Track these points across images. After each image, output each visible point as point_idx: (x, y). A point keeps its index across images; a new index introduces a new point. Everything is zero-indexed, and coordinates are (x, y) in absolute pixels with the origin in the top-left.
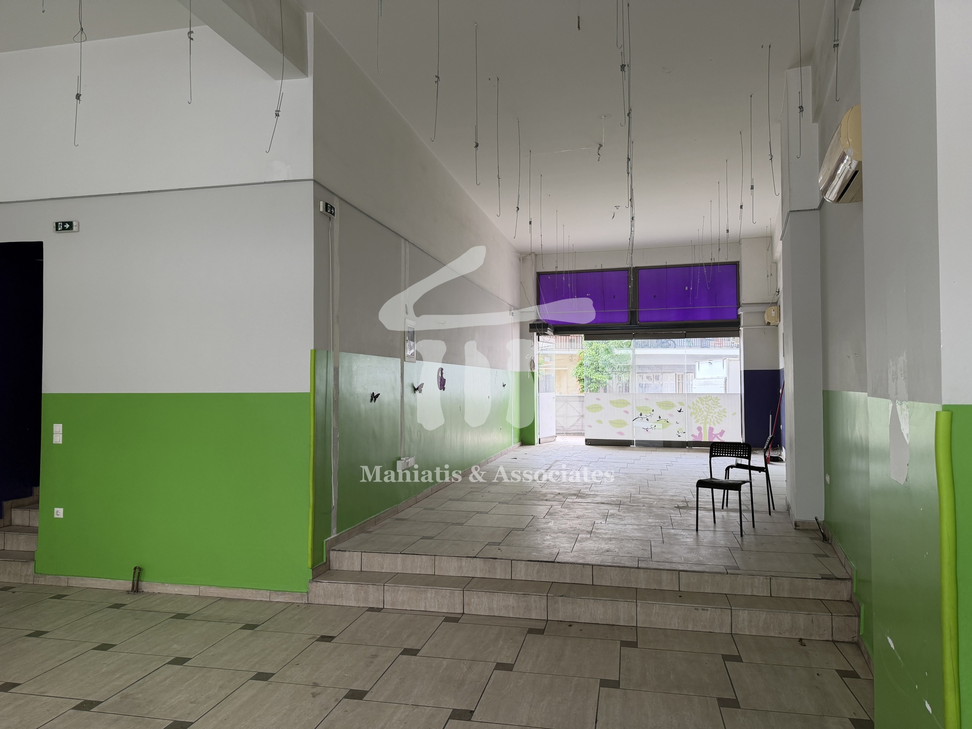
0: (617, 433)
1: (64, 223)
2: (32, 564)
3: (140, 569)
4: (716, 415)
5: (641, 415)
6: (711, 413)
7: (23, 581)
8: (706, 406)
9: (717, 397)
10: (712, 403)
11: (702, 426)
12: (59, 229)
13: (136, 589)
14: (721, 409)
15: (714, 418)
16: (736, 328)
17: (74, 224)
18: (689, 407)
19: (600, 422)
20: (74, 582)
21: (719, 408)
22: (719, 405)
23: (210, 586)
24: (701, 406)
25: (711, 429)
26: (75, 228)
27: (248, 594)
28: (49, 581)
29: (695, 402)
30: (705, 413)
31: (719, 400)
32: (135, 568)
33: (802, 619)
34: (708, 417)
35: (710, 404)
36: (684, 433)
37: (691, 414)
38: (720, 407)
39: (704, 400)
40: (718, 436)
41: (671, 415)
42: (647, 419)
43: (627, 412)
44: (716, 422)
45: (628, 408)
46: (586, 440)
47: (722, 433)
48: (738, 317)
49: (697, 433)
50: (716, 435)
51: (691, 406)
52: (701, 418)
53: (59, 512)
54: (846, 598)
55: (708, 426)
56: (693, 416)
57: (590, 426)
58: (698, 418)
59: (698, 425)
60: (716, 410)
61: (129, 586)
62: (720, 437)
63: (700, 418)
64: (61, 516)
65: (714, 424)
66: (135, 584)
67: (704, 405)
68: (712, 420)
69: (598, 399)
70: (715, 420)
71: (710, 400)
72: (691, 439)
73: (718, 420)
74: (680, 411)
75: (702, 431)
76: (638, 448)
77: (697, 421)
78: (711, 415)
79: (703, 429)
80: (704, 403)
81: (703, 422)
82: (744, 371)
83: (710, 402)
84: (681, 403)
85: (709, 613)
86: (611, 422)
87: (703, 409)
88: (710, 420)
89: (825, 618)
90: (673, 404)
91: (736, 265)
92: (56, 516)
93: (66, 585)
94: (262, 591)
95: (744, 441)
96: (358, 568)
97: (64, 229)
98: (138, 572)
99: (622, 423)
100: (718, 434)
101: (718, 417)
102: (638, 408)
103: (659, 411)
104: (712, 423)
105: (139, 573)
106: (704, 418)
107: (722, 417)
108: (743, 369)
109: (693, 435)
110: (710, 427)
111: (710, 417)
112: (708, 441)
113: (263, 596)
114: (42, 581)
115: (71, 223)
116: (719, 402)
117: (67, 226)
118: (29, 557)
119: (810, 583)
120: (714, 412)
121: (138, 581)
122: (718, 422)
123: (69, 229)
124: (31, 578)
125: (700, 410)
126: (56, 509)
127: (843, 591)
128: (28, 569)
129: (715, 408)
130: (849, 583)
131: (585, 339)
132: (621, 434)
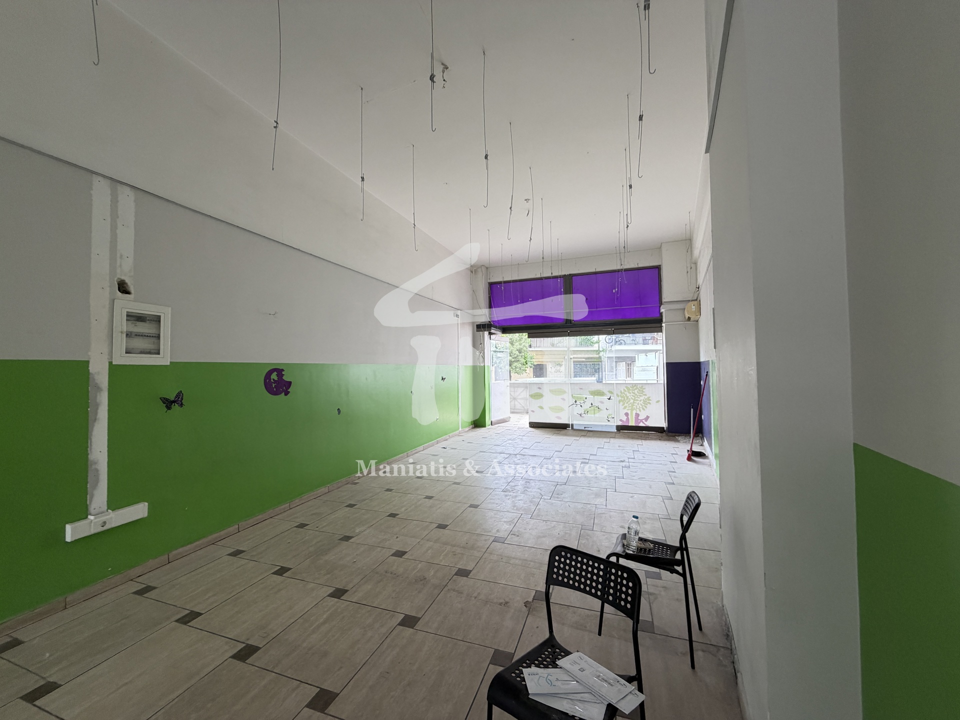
0: (556, 417)
4: (641, 402)
5: (576, 402)
6: (638, 400)
8: (632, 394)
9: (642, 387)
10: (638, 392)
11: (629, 412)
14: (646, 397)
15: (640, 405)
16: (658, 325)
18: (617, 395)
19: (541, 408)
21: (644, 396)
22: (644, 393)
24: (628, 395)
25: (637, 415)
29: (623, 391)
30: (632, 401)
31: (644, 389)
34: (635, 404)
35: (636, 393)
36: (613, 418)
37: (619, 402)
38: (646, 395)
39: (631, 389)
40: (644, 421)
41: (602, 402)
42: (581, 406)
43: (564, 399)
44: (641, 409)
45: (565, 396)
46: (530, 423)
47: (647, 418)
48: (661, 314)
49: (624, 418)
50: (641, 421)
51: (620, 394)
52: (629, 405)
55: (634, 412)
56: (621, 403)
57: (533, 412)
58: (626, 405)
59: (626, 411)
60: (642, 398)
62: (645, 422)
63: (627, 405)
65: (640, 411)
67: (631, 393)
68: (638, 407)
69: (540, 388)
70: (641, 406)
71: (636, 389)
72: (620, 423)
73: (644, 407)
74: (609, 399)
75: (629, 417)
77: (625, 408)
78: (637, 402)
79: (630, 414)
80: (631, 391)
81: (630, 408)
82: (667, 363)
83: (636, 391)
84: (611, 392)
86: (550, 408)
87: (629, 397)
88: (637, 407)
90: (603, 393)
91: (658, 268)
95: (668, 426)
99: (559, 410)
100: (643, 419)
101: (643, 405)
102: (573, 396)
103: (591, 399)
104: (638, 410)
106: (630, 405)
107: (647, 404)
108: (665, 362)
109: (621, 420)
110: (636, 413)
111: (636, 404)
112: (634, 425)
116: (644, 390)
120: (639, 399)
122: (643, 409)
125: (627, 397)
129: (640, 396)
131: (529, 337)
132: (559, 418)
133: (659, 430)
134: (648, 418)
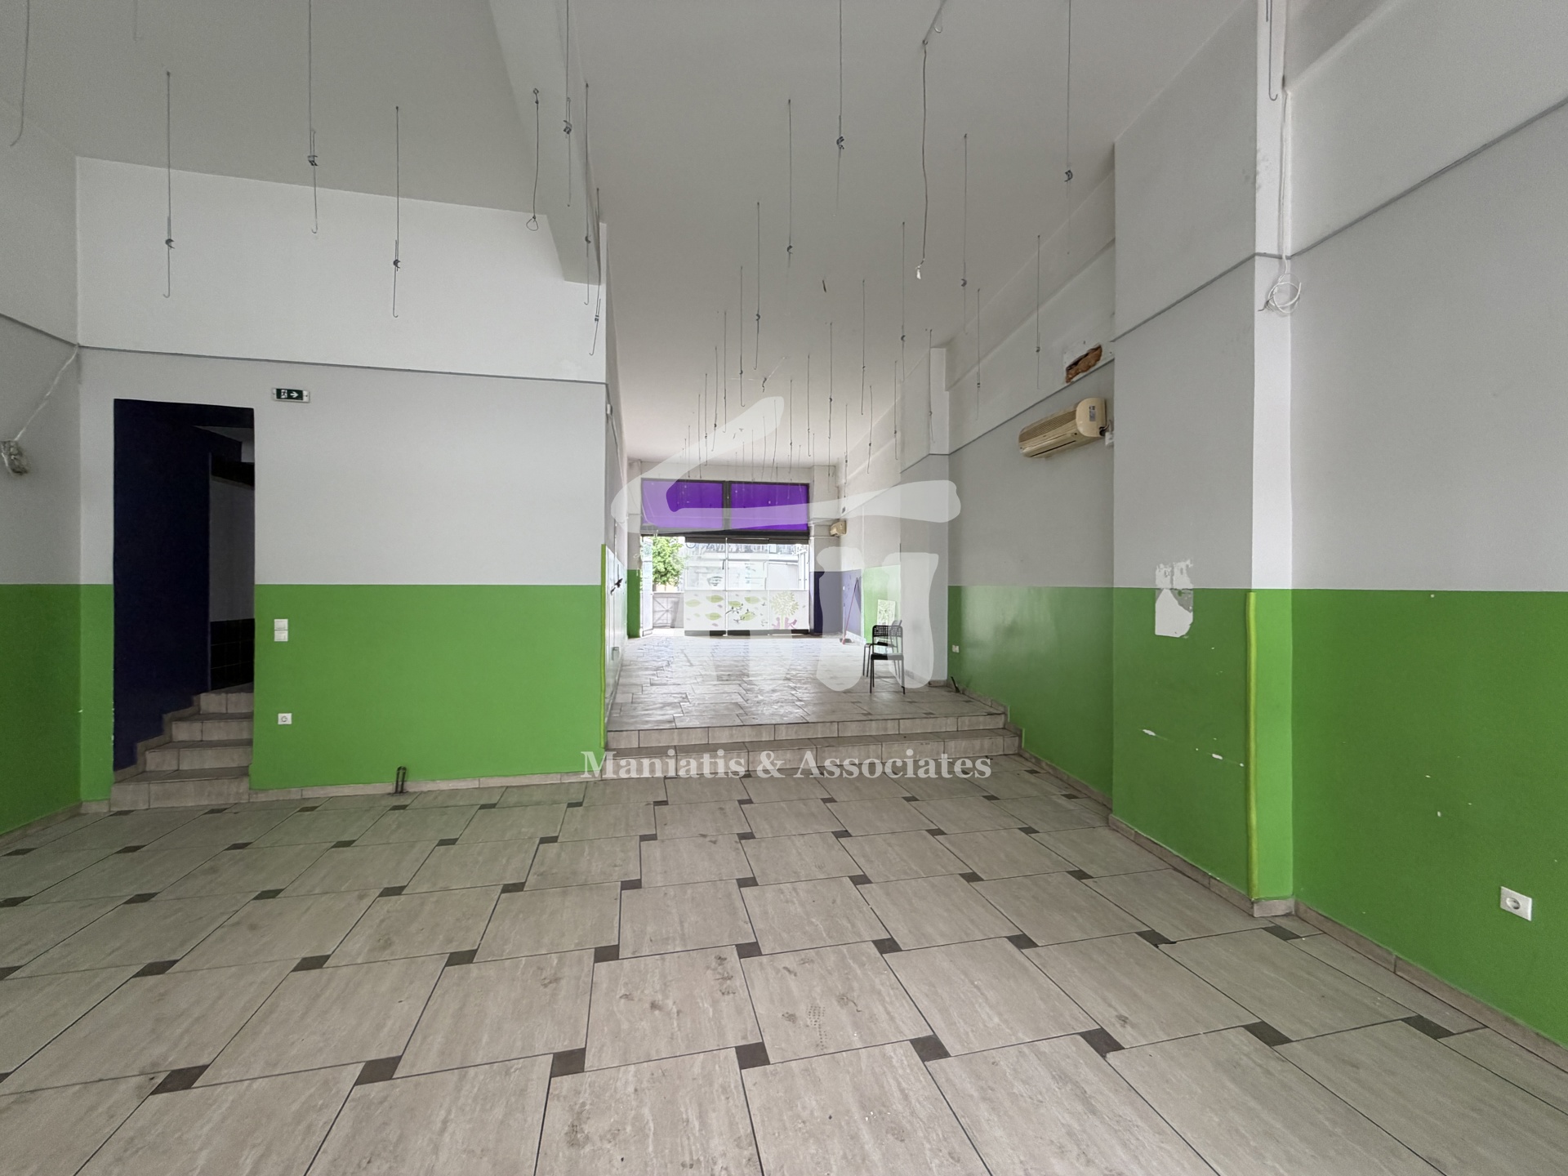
0: (711, 625)
1: (290, 391)
2: (246, 780)
3: (405, 769)
4: (790, 608)
5: (732, 609)
7: (232, 801)
8: (783, 600)
9: (793, 593)
11: (780, 617)
12: (283, 397)
13: (400, 790)
14: (794, 603)
15: (789, 610)
16: (805, 538)
17: (305, 393)
18: (770, 601)
19: (697, 615)
20: (309, 793)
21: (792, 602)
22: (792, 599)
23: (492, 776)
24: (780, 601)
25: (787, 619)
26: (305, 399)
27: (536, 780)
28: (271, 796)
29: (775, 597)
30: (783, 606)
32: (399, 769)
33: (987, 742)
34: (785, 609)
35: (787, 599)
37: (772, 607)
38: (794, 600)
39: (782, 595)
41: (756, 608)
42: (738, 613)
43: (720, 606)
45: (722, 603)
46: (686, 632)
47: (794, 621)
48: (809, 528)
49: (776, 624)
50: (790, 624)
51: (772, 600)
52: (780, 610)
53: (285, 718)
54: (1001, 726)
55: (784, 617)
56: (774, 609)
57: (688, 619)
58: (777, 610)
59: (777, 616)
60: (791, 604)
61: (391, 788)
62: (793, 625)
64: (289, 722)
65: (790, 615)
66: (400, 783)
69: (696, 595)
70: (790, 612)
71: (786, 595)
72: (772, 628)
73: (793, 612)
74: (763, 605)
75: (780, 621)
76: (730, 636)
77: (776, 613)
78: (787, 607)
79: (780, 619)
80: (782, 597)
81: (781, 613)
82: (815, 572)
83: (786, 597)
84: (765, 599)
85: (929, 746)
86: (707, 616)
87: (781, 603)
88: (787, 612)
89: (1000, 740)
90: (758, 599)
91: (807, 485)
92: (280, 723)
93: (299, 797)
94: (551, 775)
95: (813, 627)
96: (636, 745)
97: (290, 397)
98: (402, 772)
99: (715, 616)
100: (792, 623)
101: (792, 609)
102: (730, 603)
103: (746, 606)
104: (788, 614)
105: (404, 774)
108: (812, 570)
109: (773, 625)
111: (787, 609)
112: (784, 628)
113: (554, 779)
114: (262, 798)
115: (300, 393)
116: (793, 596)
117: (295, 395)
118: (243, 772)
119: (981, 718)
120: (789, 605)
121: (403, 781)
123: (297, 398)
124: (246, 797)
125: (779, 603)
126: (280, 715)
127: (1000, 722)
128: (244, 786)
129: (790, 602)
130: (1003, 716)
131: (686, 541)
132: (715, 625)
133: (805, 633)
134: (796, 621)
